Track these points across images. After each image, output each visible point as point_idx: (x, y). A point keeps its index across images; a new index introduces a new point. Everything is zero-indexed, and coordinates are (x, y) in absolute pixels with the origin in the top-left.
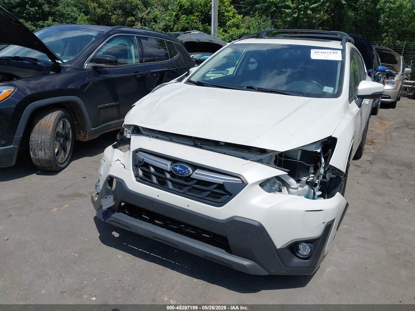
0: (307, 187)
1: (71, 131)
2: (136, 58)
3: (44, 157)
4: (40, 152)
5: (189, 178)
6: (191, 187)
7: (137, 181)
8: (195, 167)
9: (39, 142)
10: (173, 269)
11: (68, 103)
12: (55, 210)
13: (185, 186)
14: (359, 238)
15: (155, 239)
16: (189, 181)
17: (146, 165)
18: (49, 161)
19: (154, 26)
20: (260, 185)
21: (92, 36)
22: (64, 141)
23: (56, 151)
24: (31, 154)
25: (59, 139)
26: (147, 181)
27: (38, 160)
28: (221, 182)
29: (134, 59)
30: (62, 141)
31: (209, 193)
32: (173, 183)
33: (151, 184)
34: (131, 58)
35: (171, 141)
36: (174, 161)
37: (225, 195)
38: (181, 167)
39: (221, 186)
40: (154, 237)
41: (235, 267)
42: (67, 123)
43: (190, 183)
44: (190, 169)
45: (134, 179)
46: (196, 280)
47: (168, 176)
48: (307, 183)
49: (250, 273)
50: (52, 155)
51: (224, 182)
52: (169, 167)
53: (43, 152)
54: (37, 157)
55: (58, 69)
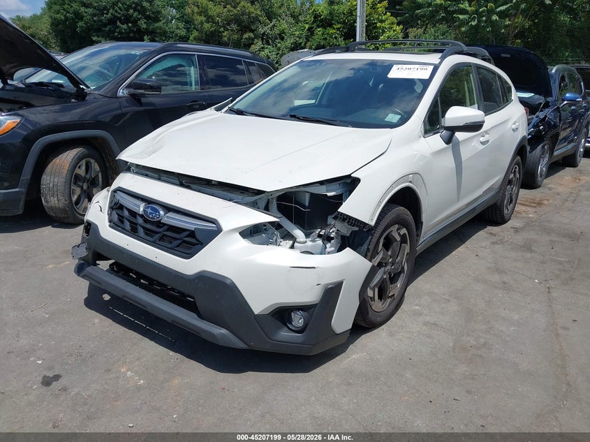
0: (320, 242)
1: (100, 175)
2: (195, 85)
3: (57, 205)
4: (52, 198)
5: (159, 224)
6: (161, 235)
7: (110, 226)
8: (169, 208)
9: (51, 185)
10: (151, 339)
11: (95, 138)
12: (50, 266)
13: (156, 233)
14: (426, 324)
15: (125, 299)
16: (161, 227)
17: (121, 207)
18: (64, 211)
19: (279, 44)
20: (240, 233)
21: (135, 56)
22: (88, 187)
23: (74, 198)
24: (43, 201)
25: (81, 184)
26: (120, 227)
27: (51, 208)
28: (192, 227)
29: (194, 87)
30: (85, 187)
31: (179, 242)
32: (146, 230)
33: (123, 231)
34: (191, 85)
35: (159, 179)
36: (148, 201)
37: (198, 244)
38: (153, 209)
39: (192, 234)
40: (124, 296)
41: (204, 336)
42: (93, 165)
43: (161, 230)
44: (162, 213)
45: (108, 224)
46: (172, 353)
47: (140, 221)
48: (320, 236)
49: (220, 344)
50: (67, 202)
51: (195, 228)
52: (142, 209)
53: (56, 199)
54: (50, 204)
55: (81, 96)
